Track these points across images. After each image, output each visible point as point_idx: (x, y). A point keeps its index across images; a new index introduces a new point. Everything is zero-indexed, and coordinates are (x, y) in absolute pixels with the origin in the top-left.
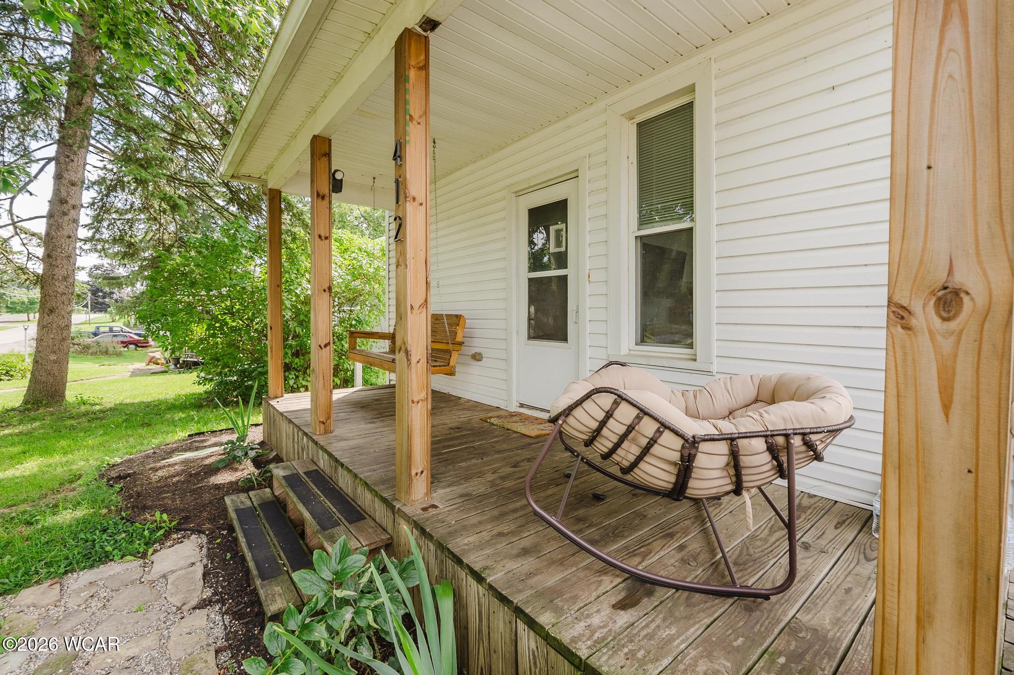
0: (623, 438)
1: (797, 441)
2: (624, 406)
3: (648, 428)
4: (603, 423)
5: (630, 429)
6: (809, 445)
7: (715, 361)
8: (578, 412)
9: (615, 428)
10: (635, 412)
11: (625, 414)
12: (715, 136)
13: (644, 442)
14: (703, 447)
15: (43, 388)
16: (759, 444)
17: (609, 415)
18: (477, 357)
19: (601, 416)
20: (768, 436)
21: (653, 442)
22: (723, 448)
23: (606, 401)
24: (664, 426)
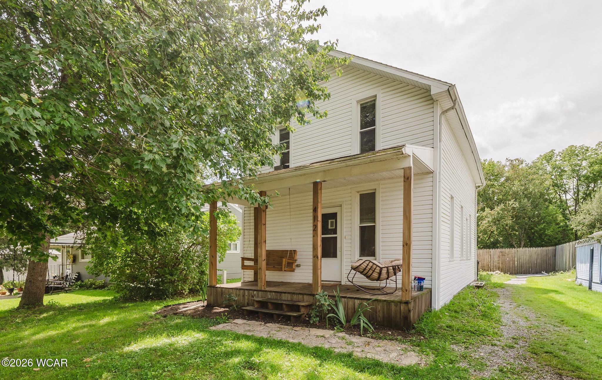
0: (370, 269)
1: (397, 267)
2: (371, 263)
3: (375, 266)
4: (367, 267)
5: (371, 267)
6: (399, 268)
7: (381, 259)
8: (362, 265)
9: (369, 267)
10: (372, 264)
11: (371, 264)
12: (381, 203)
13: (374, 269)
14: (383, 269)
15: (34, 296)
16: (391, 268)
17: (368, 265)
18: (298, 266)
19: (366, 265)
20: (392, 266)
21: (375, 269)
22: (386, 269)
23: (367, 262)
24: (377, 266)
